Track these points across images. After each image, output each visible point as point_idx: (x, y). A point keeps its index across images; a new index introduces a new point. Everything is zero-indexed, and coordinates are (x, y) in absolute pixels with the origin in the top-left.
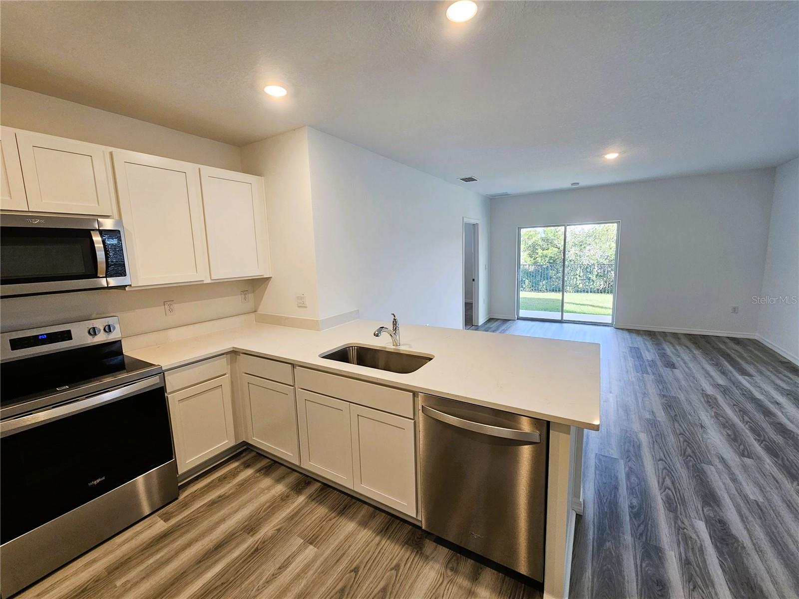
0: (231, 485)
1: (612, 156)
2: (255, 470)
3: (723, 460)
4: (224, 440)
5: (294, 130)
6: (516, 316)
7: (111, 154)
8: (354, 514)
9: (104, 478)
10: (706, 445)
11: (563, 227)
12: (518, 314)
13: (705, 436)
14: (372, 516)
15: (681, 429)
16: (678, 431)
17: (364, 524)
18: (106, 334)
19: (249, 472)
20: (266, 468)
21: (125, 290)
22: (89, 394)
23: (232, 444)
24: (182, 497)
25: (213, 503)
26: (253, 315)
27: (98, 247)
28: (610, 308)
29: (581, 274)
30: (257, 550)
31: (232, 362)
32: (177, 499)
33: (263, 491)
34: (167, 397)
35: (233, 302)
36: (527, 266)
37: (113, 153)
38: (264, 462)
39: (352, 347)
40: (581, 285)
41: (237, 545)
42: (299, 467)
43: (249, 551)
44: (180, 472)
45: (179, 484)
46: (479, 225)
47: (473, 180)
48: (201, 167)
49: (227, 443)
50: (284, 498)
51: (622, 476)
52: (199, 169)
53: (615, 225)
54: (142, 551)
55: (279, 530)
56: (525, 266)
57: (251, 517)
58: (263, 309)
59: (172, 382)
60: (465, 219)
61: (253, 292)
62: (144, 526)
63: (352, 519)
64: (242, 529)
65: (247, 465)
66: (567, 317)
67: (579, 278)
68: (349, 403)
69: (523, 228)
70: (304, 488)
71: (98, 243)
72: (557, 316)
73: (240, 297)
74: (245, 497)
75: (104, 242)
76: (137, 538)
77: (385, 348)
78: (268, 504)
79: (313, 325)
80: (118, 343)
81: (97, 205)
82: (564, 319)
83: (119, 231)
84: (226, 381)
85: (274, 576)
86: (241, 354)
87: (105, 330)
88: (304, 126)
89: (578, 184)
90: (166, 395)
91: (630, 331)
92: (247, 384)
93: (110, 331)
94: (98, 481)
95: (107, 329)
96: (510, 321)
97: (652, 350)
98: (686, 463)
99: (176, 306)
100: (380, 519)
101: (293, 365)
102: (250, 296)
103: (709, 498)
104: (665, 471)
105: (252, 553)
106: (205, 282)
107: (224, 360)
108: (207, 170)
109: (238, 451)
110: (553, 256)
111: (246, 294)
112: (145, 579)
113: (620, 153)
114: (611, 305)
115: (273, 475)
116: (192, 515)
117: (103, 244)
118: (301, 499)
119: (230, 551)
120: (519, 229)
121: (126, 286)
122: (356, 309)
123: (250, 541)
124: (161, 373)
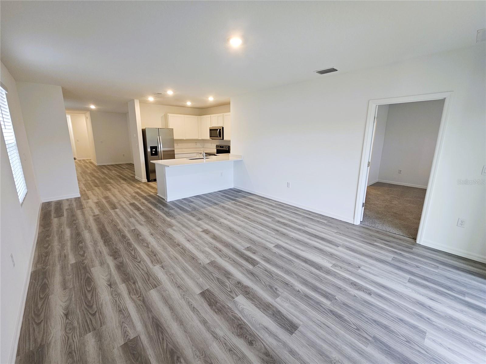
3: (141, 225)
10: (147, 227)
13: (149, 231)
15: (159, 229)
16: (159, 227)
51: (164, 208)
98: (151, 219)
103: (143, 214)
104: (155, 213)
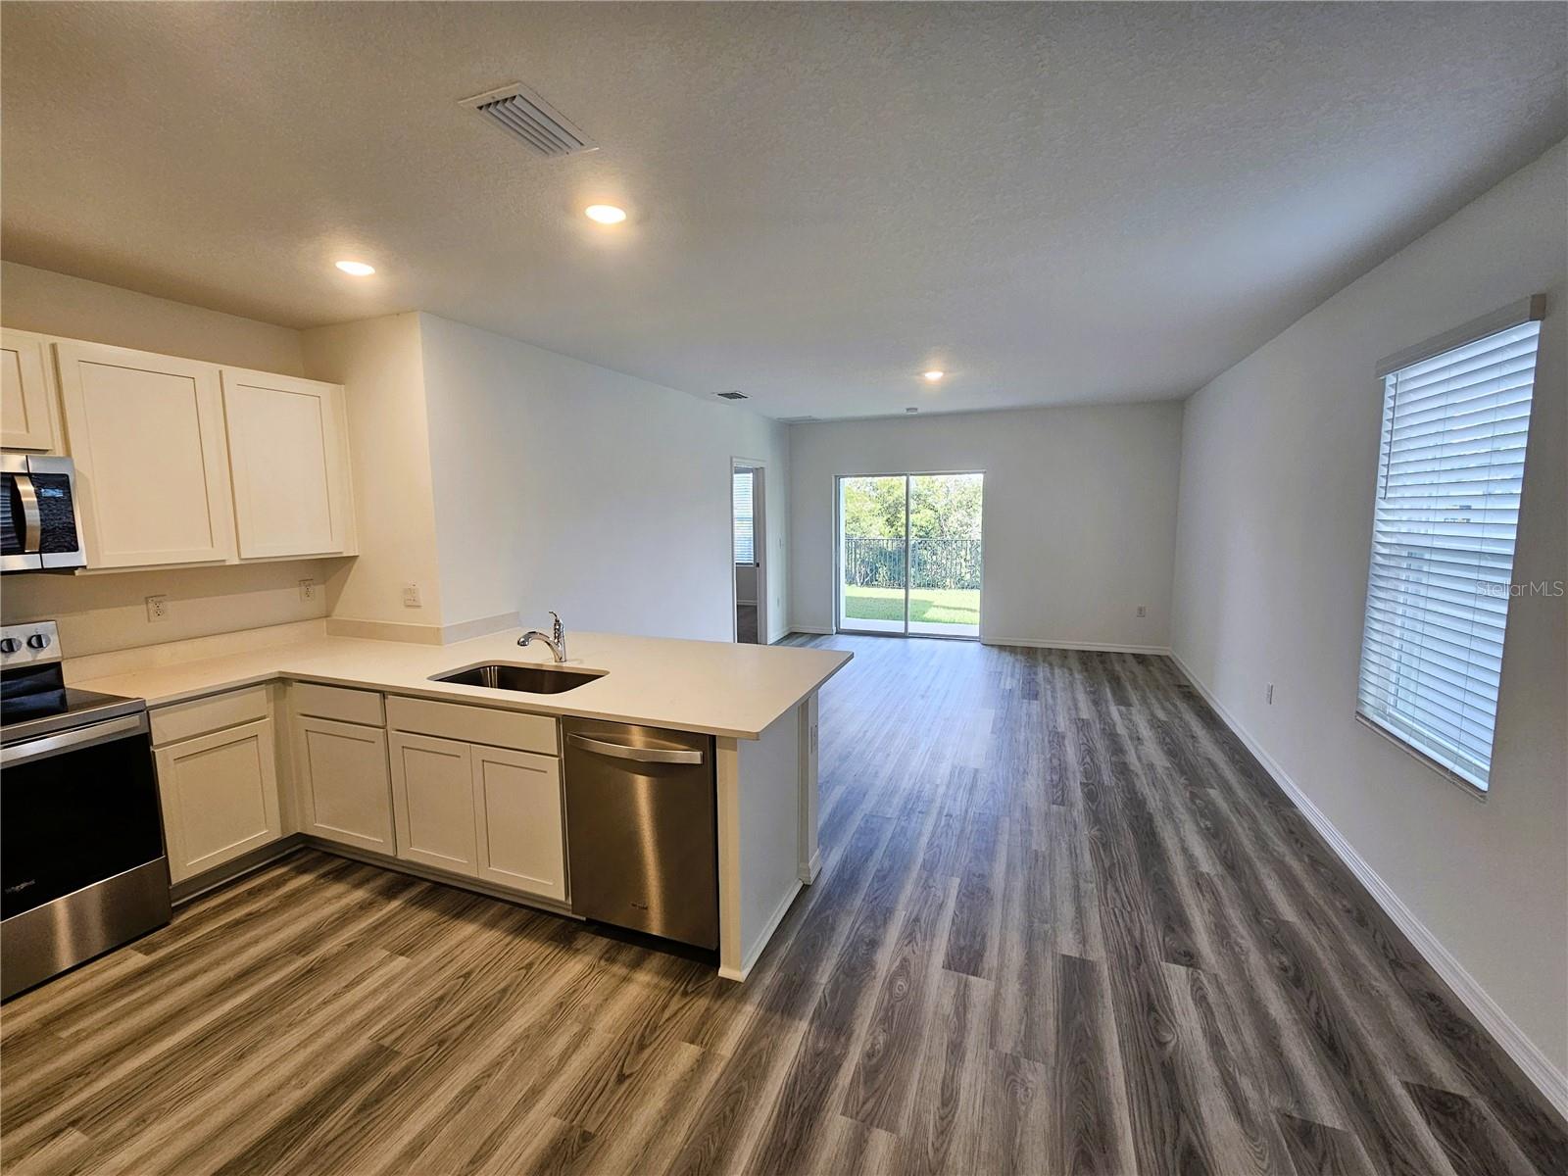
0: (271, 898)
1: (934, 376)
2: (315, 876)
4: (261, 830)
5: (398, 314)
6: (834, 628)
7: (54, 347)
8: (476, 917)
9: (33, 882)
11: (905, 478)
12: (838, 623)
14: (506, 915)
17: (491, 925)
18: (33, 650)
19: (306, 879)
20: (336, 871)
21: (74, 574)
22: (10, 741)
23: (275, 835)
24: (177, 922)
25: (237, 923)
26: (324, 623)
27: (28, 502)
28: (975, 611)
29: (968, 558)
30: (310, 971)
31: (277, 698)
32: (167, 924)
33: (329, 901)
34: (154, 752)
35: (286, 599)
36: (885, 542)
37: (59, 346)
38: (337, 863)
39: (490, 667)
40: (968, 576)
41: (280, 968)
42: (394, 858)
43: (297, 974)
44: (174, 881)
45: (173, 905)
46: (766, 471)
47: (740, 397)
48: (224, 368)
49: (266, 833)
50: (364, 907)
52: (220, 372)
53: (981, 476)
54: (109, 991)
55: (350, 945)
56: (881, 542)
57: (304, 934)
58: (341, 612)
59: (162, 729)
60: (734, 460)
61: (324, 583)
62: (105, 963)
63: (472, 921)
64: (287, 950)
65: (302, 870)
66: (914, 627)
67: (964, 564)
68: (468, 744)
69: (844, 477)
70: (400, 891)
71: (28, 494)
72: (897, 626)
73: (296, 592)
74: (295, 911)
75: (38, 495)
76: (94, 979)
77: (541, 665)
78: (336, 916)
79: (431, 637)
80: (55, 667)
81: (25, 432)
82: (910, 631)
83: (67, 476)
84: (265, 729)
85: (336, 996)
86: (294, 683)
87: (29, 643)
88: (413, 311)
89: (916, 409)
90: (152, 749)
91: (1002, 648)
92: (304, 732)
93: (40, 645)
94: (23, 886)
95: (34, 642)
96: (823, 637)
97: (1017, 676)
99: (170, 606)
100: (518, 916)
101: (383, 693)
102: (319, 590)
105: (303, 975)
106: (227, 564)
107: (261, 694)
108: (234, 374)
109: (287, 852)
110: (924, 524)
111: (309, 585)
112: (111, 1026)
113: (945, 372)
114: (977, 606)
115: (349, 879)
116: (198, 941)
117: (38, 497)
118: (395, 904)
119: (267, 976)
120: (838, 478)
121: (76, 568)
122: (513, 611)
123: (299, 963)
124: (143, 710)
